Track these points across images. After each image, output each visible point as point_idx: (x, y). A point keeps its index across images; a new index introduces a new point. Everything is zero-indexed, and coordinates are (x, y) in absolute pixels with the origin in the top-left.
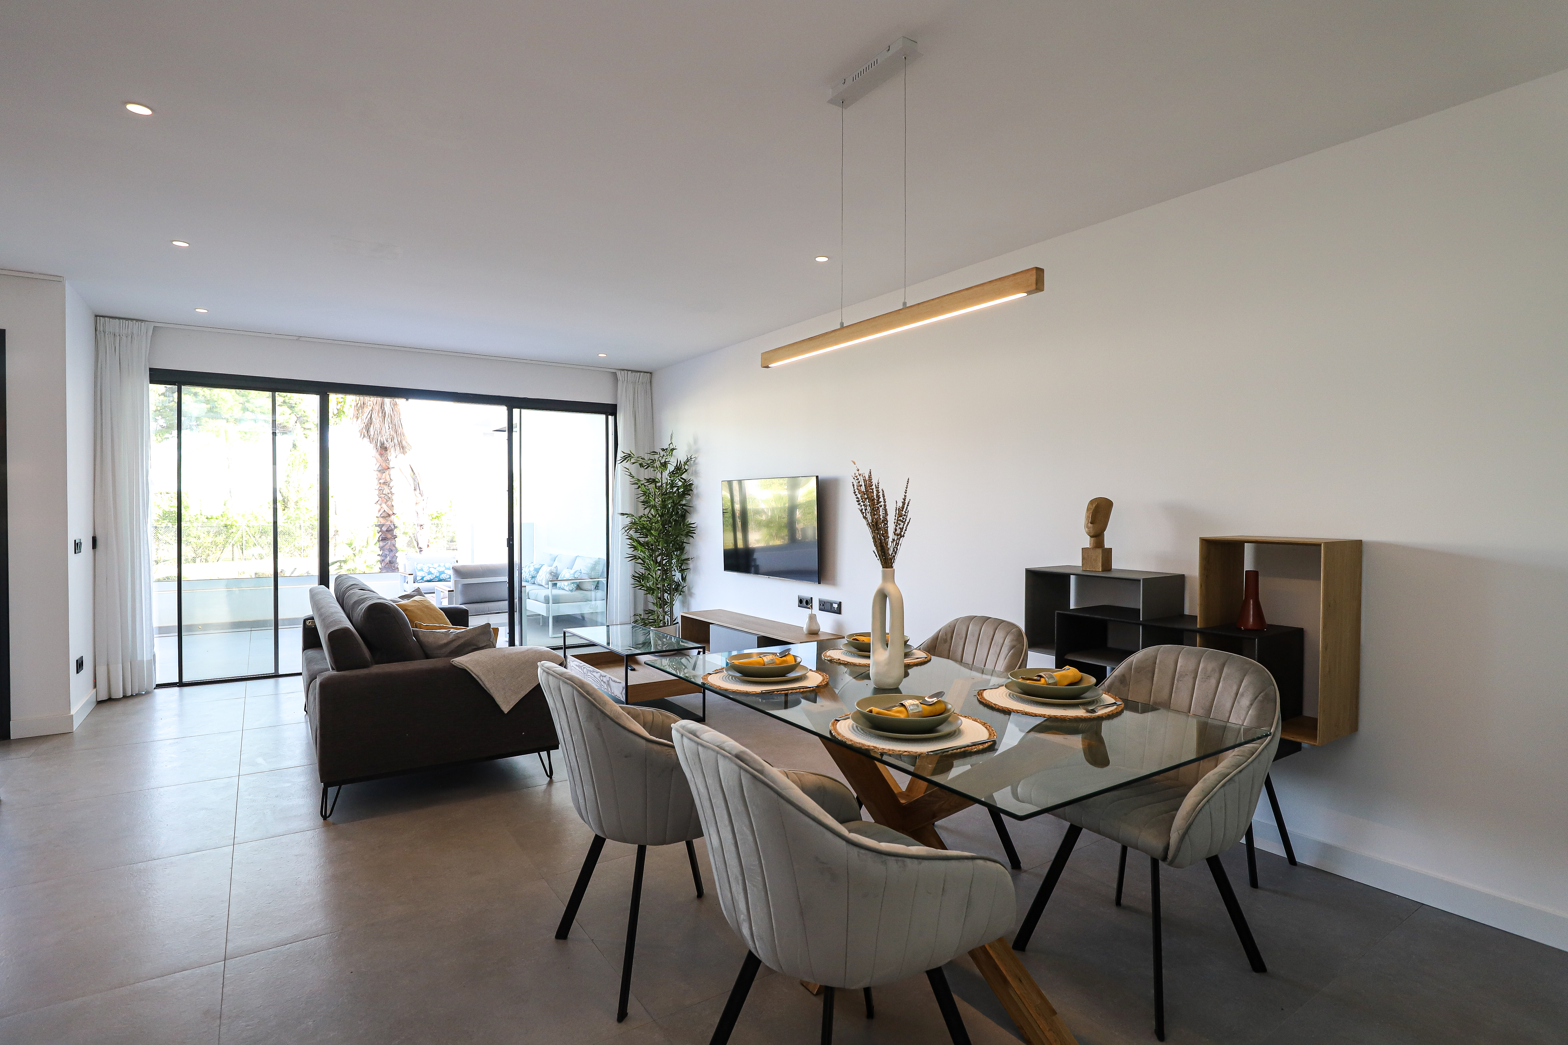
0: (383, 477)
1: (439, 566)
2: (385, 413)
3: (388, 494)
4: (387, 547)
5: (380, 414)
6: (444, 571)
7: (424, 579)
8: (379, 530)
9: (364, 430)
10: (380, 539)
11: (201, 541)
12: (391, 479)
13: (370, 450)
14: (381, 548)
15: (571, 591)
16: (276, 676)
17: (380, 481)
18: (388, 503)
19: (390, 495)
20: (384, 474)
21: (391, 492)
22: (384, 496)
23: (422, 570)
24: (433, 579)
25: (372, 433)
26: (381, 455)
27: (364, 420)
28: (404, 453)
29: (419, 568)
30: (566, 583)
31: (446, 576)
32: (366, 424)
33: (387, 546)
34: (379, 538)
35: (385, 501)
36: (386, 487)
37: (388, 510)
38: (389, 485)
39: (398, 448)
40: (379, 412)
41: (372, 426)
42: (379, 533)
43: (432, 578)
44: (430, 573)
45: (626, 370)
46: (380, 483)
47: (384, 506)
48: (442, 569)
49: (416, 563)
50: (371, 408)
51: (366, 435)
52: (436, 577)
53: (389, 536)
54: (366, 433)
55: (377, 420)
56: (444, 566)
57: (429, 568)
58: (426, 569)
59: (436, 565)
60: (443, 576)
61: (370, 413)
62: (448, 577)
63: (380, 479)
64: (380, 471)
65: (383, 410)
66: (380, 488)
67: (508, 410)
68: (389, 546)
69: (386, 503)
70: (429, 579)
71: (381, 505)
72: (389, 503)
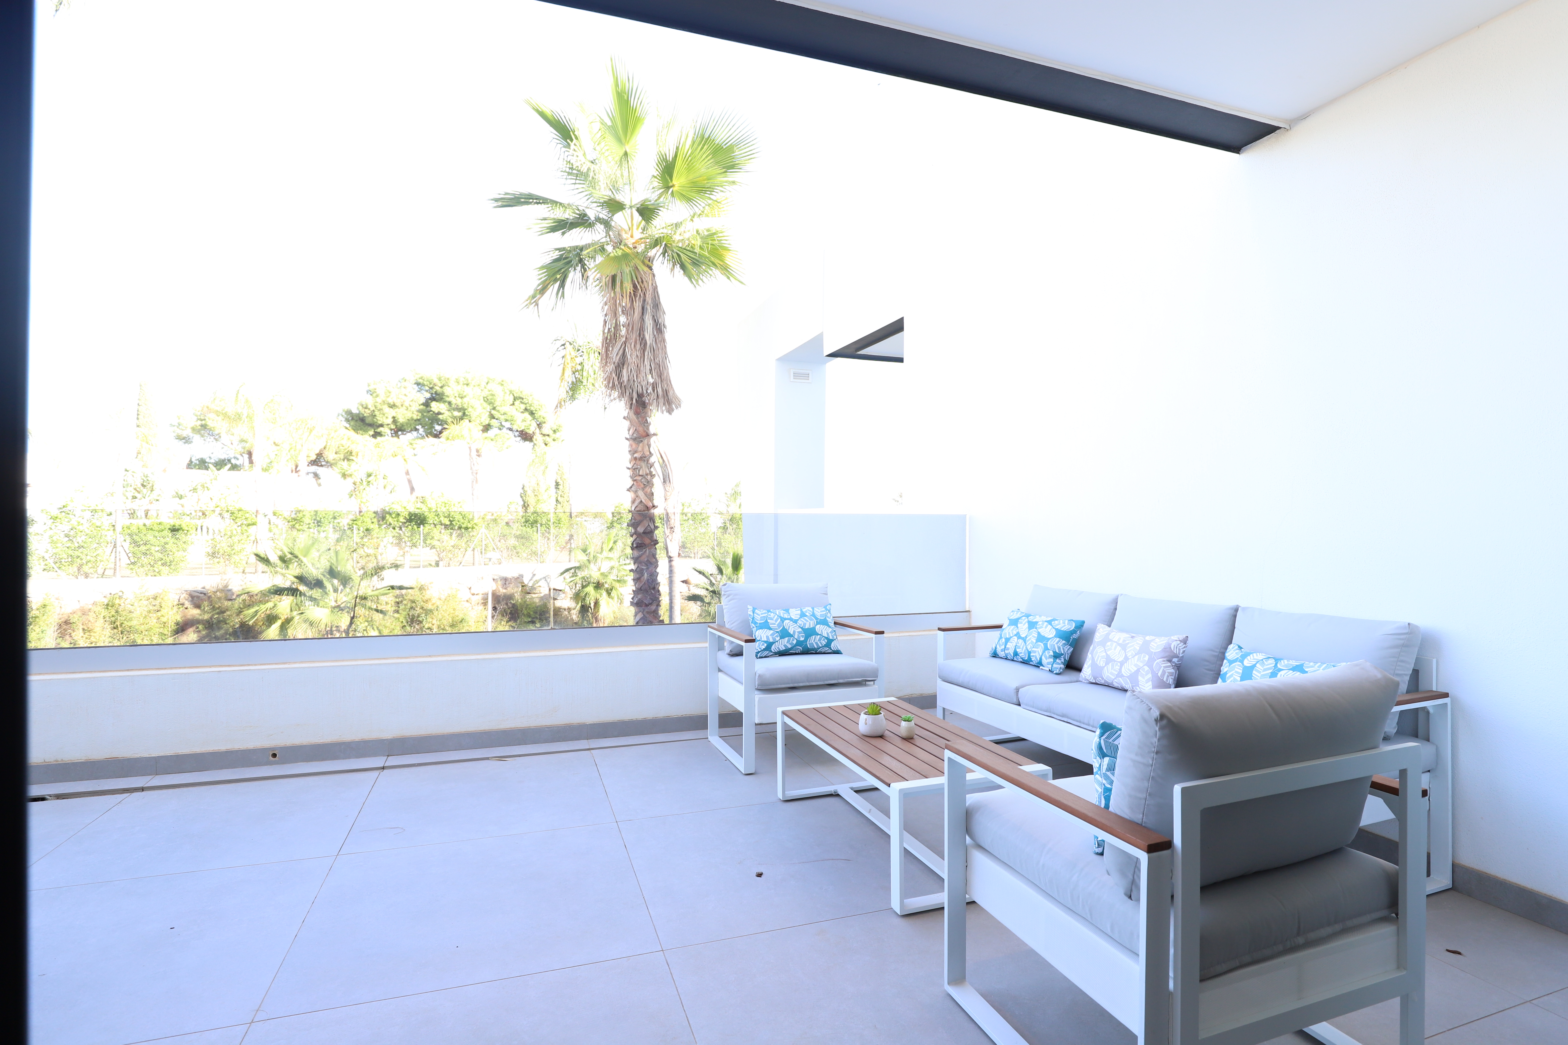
0: (640, 449)
1: (803, 615)
2: (646, 344)
3: (647, 475)
4: (644, 558)
5: (638, 346)
6: (814, 628)
7: (773, 648)
8: (633, 531)
9: (614, 375)
10: (635, 546)
11: (443, 544)
12: (650, 453)
13: (620, 408)
14: (636, 560)
17: (635, 455)
18: (646, 490)
19: (649, 477)
20: (641, 444)
21: (651, 472)
22: (640, 478)
23: (765, 625)
24: (790, 649)
25: (625, 378)
26: (637, 413)
27: (614, 357)
28: (670, 411)
29: (759, 619)
31: (820, 640)
32: (616, 364)
33: (644, 556)
34: (632, 544)
35: (642, 486)
36: (643, 464)
37: (645, 500)
38: (648, 461)
39: (661, 400)
40: (636, 342)
41: (625, 367)
42: (632, 536)
43: (790, 646)
44: (784, 634)
46: (635, 459)
47: (641, 493)
48: (809, 624)
49: (750, 608)
50: (624, 339)
51: (616, 383)
52: (799, 643)
53: (647, 541)
54: (616, 378)
55: (632, 357)
56: (813, 615)
57: (783, 620)
58: (774, 623)
59: (794, 613)
60: (814, 642)
61: (623, 347)
62: (824, 643)
63: (636, 452)
64: (634, 439)
65: (642, 339)
66: (635, 466)
68: (648, 557)
69: (643, 489)
70: (782, 648)
71: (636, 492)
72: (648, 490)
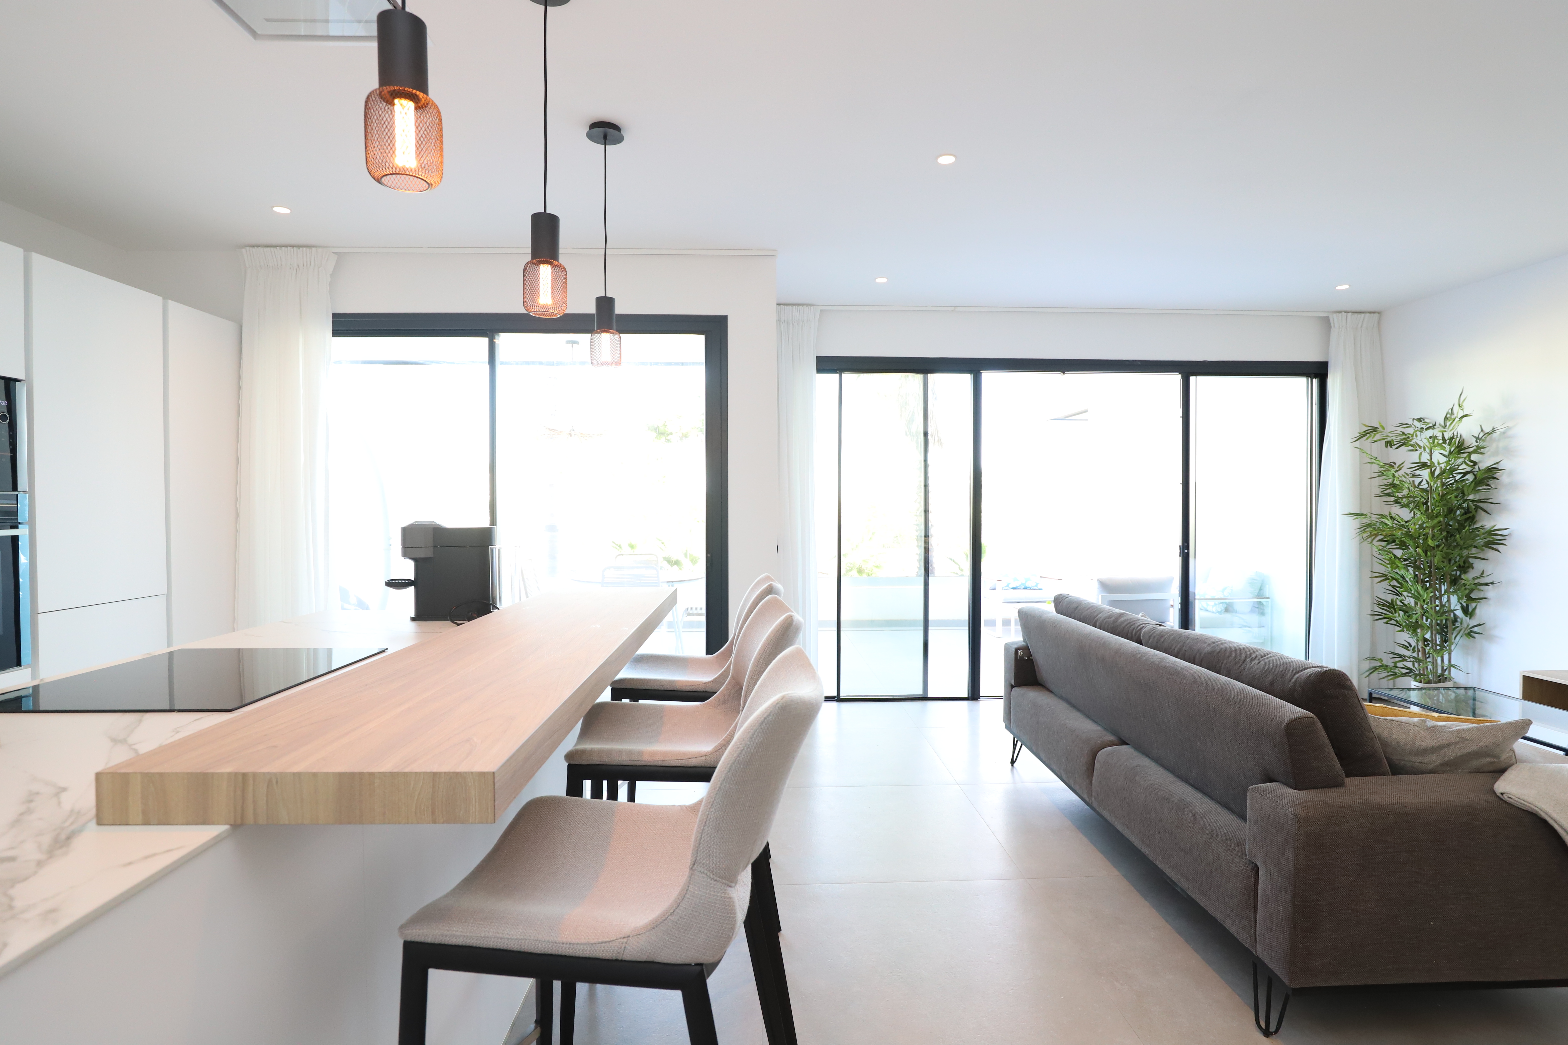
15: (1220, 613)
16: (925, 699)
30: (1212, 603)
45: (1345, 312)
67: (1183, 377)
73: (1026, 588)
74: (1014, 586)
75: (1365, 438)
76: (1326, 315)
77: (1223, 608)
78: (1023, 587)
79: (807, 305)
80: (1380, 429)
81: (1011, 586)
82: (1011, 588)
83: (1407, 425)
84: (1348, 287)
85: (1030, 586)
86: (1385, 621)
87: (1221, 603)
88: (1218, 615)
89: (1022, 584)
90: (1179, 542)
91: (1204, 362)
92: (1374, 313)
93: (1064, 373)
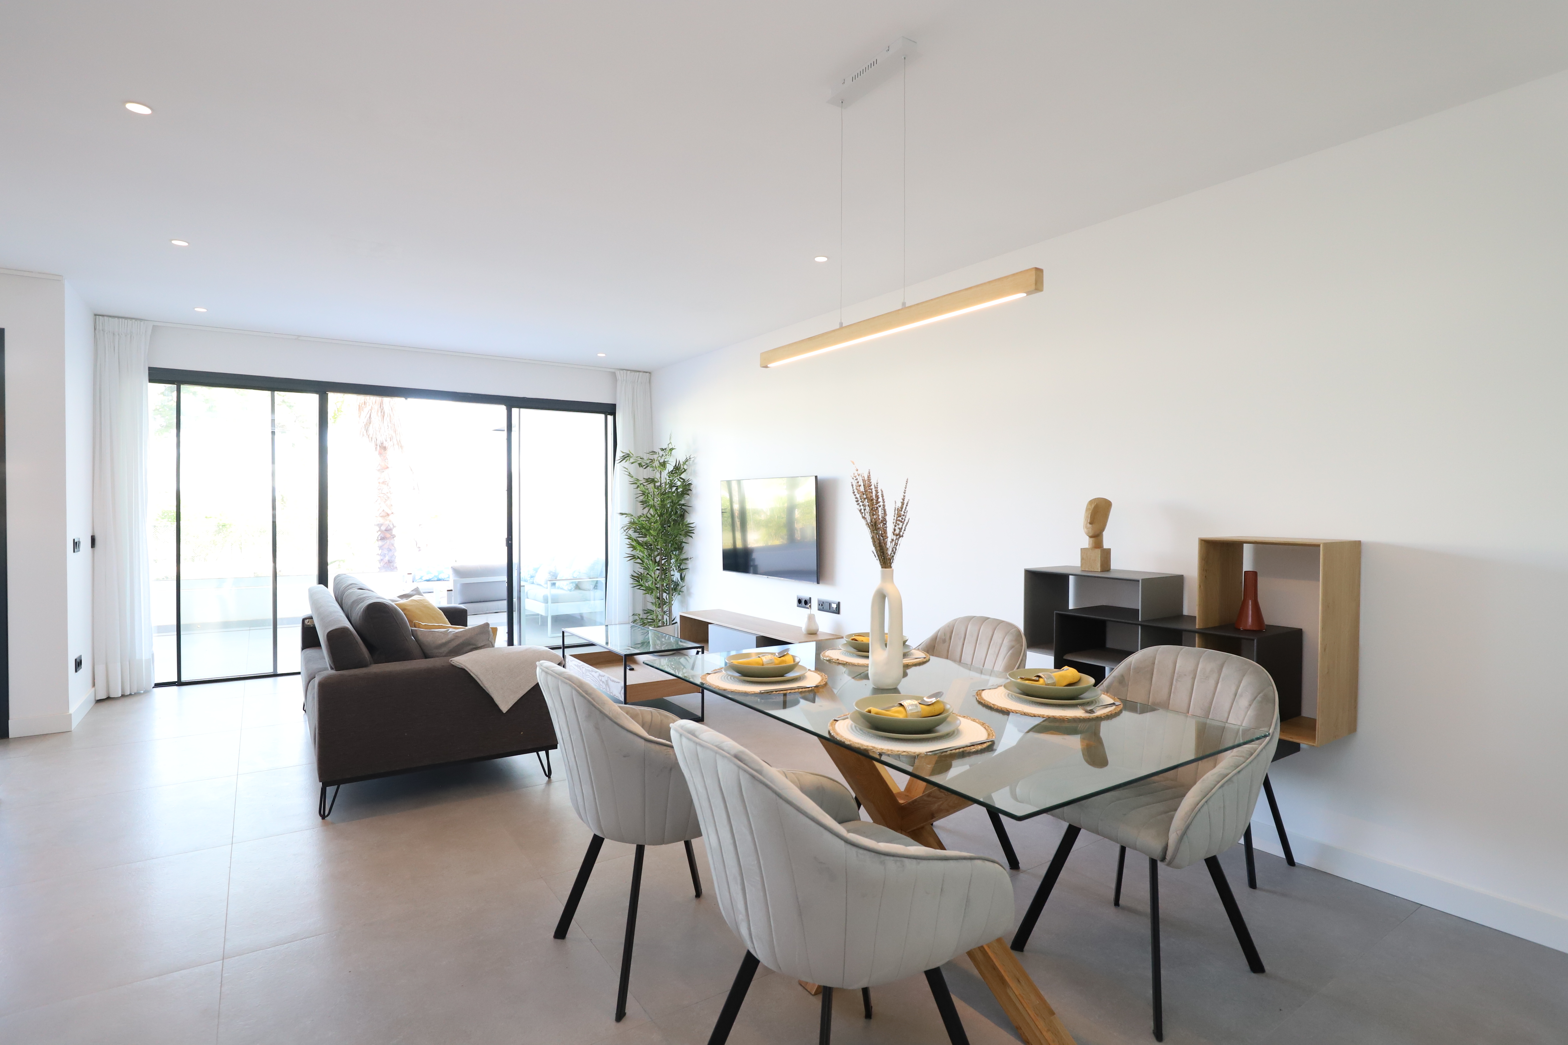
1: (437, 564)
2: (384, 412)
4: (386, 546)
5: (379, 414)
6: (443, 571)
8: (379, 529)
9: (364, 429)
10: (379, 538)
12: (390, 479)
13: (369, 449)
14: (381, 548)
16: (275, 675)
18: (387, 503)
19: (389, 494)
20: (383, 474)
21: (390, 491)
22: (383, 495)
23: (420, 569)
24: (431, 579)
25: (371, 432)
26: (380, 454)
27: (364, 419)
28: (403, 452)
29: (417, 567)
30: (565, 583)
31: (445, 575)
32: (365, 423)
35: (384, 500)
36: (385, 487)
37: (387, 509)
38: (388, 484)
39: (396, 448)
40: (378, 411)
41: (371, 425)
42: (378, 532)
44: (427, 572)
45: (626, 370)
46: (379, 483)
47: (383, 505)
48: (441, 569)
50: (370, 408)
51: (365, 435)
53: (388, 535)
54: (365, 432)
55: (376, 419)
56: (444, 566)
57: (427, 566)
58: (424, 568)
59: (433, 563)
61: (370, 412)
62: (447, 577)
63: (379, 478)
64: (379, 470)
65: (382, 409)
66: (379, 487)
67: (507, 409)
71: (380, 504)
73: (439, 580)
74: (428, 579)
75: (625, 460)
76: (613, 371)
77: (573, 587)
78: (436, 579)
79: (136, 319)
80: (631, 455)
81: (424, 578)
82: (425, 581)
83: (654, 452)
84: (604, 355)
85: (443, 578)
86: (638, 587)
87: (572, 583)
88: (568, 592)
89: (435, 576)
90: (505, 535)
91: (524, 398)
92: (647, 372)
93: (406, 399)
